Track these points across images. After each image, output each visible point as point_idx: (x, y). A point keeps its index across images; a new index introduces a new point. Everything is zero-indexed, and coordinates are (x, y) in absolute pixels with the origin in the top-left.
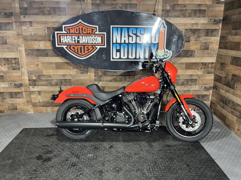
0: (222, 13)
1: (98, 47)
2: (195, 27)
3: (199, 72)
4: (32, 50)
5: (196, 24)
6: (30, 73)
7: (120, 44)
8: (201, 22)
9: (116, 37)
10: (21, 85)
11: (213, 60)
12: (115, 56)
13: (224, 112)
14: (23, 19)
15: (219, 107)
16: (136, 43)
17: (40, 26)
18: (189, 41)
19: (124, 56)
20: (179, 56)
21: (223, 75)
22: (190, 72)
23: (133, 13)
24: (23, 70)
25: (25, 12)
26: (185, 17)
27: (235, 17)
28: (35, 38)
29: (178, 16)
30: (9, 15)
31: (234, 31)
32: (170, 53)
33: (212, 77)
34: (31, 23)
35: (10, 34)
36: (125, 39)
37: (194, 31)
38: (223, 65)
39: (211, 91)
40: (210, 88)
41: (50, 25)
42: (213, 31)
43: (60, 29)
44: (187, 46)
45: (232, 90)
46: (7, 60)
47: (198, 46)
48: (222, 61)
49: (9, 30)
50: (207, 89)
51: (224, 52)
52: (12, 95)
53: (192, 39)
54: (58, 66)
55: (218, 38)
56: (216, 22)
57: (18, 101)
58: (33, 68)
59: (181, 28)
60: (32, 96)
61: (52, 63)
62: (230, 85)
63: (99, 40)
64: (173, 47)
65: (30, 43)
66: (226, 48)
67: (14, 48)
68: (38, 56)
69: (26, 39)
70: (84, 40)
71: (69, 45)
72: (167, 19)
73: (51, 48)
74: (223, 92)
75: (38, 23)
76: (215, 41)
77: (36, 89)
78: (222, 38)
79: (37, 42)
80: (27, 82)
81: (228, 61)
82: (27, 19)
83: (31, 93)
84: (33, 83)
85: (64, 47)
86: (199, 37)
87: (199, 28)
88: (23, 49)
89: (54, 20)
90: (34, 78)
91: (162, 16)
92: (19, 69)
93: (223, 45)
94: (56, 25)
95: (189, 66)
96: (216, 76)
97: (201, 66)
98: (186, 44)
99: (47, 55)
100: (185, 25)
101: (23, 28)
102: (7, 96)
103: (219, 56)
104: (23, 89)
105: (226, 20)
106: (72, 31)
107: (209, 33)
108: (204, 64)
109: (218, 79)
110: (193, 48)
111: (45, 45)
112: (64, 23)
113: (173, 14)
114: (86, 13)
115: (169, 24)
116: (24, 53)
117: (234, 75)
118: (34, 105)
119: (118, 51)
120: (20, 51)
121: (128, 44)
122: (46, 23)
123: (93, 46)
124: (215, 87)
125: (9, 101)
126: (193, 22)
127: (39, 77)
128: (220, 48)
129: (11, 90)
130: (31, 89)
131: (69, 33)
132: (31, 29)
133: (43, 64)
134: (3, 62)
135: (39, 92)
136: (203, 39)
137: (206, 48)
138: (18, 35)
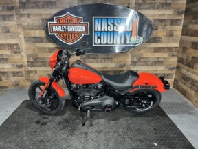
0: (185, 6)
1: (83, 35)
2: (162, 17)
3: (165, 55)
4: (30, 37)
5: (164, 15)
6: (29, 56)
7: (101, 32)
8: (168, 13)
10: (21, 66)
11: (176, 45)
12: (96, 42)
13: (185, 87)
14: (22, 12)
15: (181, 84)
16: (114, 31)
17: (36, 18)
18: (157, 29)
19: (104, 42)
20: (149, 42)
21: (185, 57)
22: (157, 55)
23: (111, 6)
24: (23, 53)
25: (23, 6)
26: (154, 9)
27: (195, 9)
28: (32, 28)
29: (148, 8)
30: (11, 9)
31: (194, 21)
32: (141, 39)
33: (175, 59)
34: (28, 15)
35: (12, 24)
36: (104, 27)
37: (161, 21)
38: (184, 49)
39: (175, 71)
40: (174, 68)
41: (44, 17)
42: (177, 20)
43: (52, 20)
44: (155, 34)
45: (191, 70)
46: (10, 45)
47: (165, 34)
48: (184, 46)
49: (11, 21)
50: (171, 69)
51: (186, 38)
52: (14, 74)
53: (160, 27)
55: (181, 27)
56: (179, 13)
57: (19, 78)
58: (31, 52)
59: (151, 18)
60: (31, 75)
61: (44, 48)
62: (190, 65)
63: (83, 28)
64: (144, 34)
65: (28, 31)
66: (187, 35)
67: (15, 35)
68: (34, 42)
69: (24, 28)
70: (71, 29)
71: (59, 33)
72: (140, 11)
73: (45, 36)
74: (184, 71)
75: (34, 15)
76: (178, 29)
77: (34, 69)
78: (185, 26)
79: (33, 31)
80: (26, 64)
81: (189, 45)
82: (25, 12)
83: (30, 72)
84: (31, 64)
85: (56, 35)
86: (165, 25)
87: (166, 18)
88: (22, 36)
89: (47, 12)
90: (32, 60)
91: (135, 9)
92: (19, 53)
93: (185, 32)
94: (49, 17)
95: (157, 50)
96: (179, 58)
97: (167, 50)
98: (155, 32)
99: (41, 41)
100: (154, 15)
101: (23, 19)
102: (11, 75)
103: (182, 42)
104: (23, 69)
105: (188, 12)
106: (61, 21)
107: (174, 22)
108: (170, 49)
109: (181, 61)
110: (160, 35)
111: (40, 33)
112: (56, 15)
113: (144, 6)
114: (73, 6)
115: (141, 15)
116: (23, 40)
117: (193, 57)
119: (99, 37)
120: (20, 38)
121: (107, 32)
122: (40, 15)
123: (79, 33)
124: (178, 67)
125: (12, 79)
126: (161, 13)
127: (36, 59)
128: (183, 35)
129: (13, 70)
130: (30, 69)
131: (59, 23)
132: (29, 20)
133: (39, 48)
134: (7, 47)
135: (36, 72)
136: (169, 27)
137: (171, 34)
138: (18, 25)
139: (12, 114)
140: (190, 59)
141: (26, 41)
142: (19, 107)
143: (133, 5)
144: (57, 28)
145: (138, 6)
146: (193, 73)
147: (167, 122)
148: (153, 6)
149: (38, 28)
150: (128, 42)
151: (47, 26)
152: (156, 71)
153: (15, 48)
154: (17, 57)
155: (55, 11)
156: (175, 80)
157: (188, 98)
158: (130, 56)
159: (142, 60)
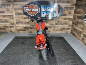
0: (75, 2)
1: (37, 12)
2: (67, 7)
3: (68, 21)
4: (17, 13)
5: (67, 6)
6: (16, 20)
7: (44, 11)
8: (69, 5)
9: (43, 9)
11: (72, 17)
12: (42, 15)
13: (74, 33)
14: (14, 3)
16: (49, 11)
18: (65, 11)
20: (62, 16)
24: (14, 19)
25: (15, 1)
30: (10, 2)
31: (78, 8)
33: (71, 22)
34: (17, 4)
36: (45, 10)
37: (67, 8)
38: (75, 18)
40: (71, 26)
42: (72, 8)
45: (77, 26)
47: (68, 13)
48: (75, 17)
49: (10, 6)
50: (70, 26)
51: (75, 14)
52: (11, 27)
53: (66, 10)
54: (25, 18)
56: (73, 5)
57: (13, 29)
58: (17, 18)
59: (63, 7)
60: (17, 27)
61: (22, 17)
62: (76, 25)
64: (60, 13)
65: (16, 11)
67: (11, 12)
68: (19, 15)
69: (15, 9)
70: (33, 10)
72: (59, 4)
73: (23, 12)
74: (74, 27)
75: (19, 4)
76: (73, 11)
77: (18, 25)
78: (75, 10)
79: (18, 10)
80: (15, 23)
81: (76, 17)
82: (16, 3)
83: (17, 26)
84: (17, 23)
85: (27, 12)
86: (68, 10)
87: (68, 7)
88: (14, 12)
89: (24, 3)
92: (13, 19)
93: (75, 12)
94: (24, 5)
95: (65, 19)
96: (73, 22)
98: (64, 12)
99: (21, 15)
101: (14, 6)
102: (9, 27)
103: (74, 16)
104: (14, 25)
107: (71, 8)
108: (69, 18)
109: (73, 23)
110: (66, 13)
112: (27, 5)
113: (61, 2)
114: (34, 1)
115: (59, 6)
117: (78, 22)
118: (18, 30)
119: (43, 13)
120: (13, 13)
121: (46, 11)
122: (21, 4)
123: (36, 12)
124: (72, 26)
125: (10, 29)
127: (19, 21)
128: (74, 13)
129: (10, 25)
130: (17, 25)
132: (17, 6)
133: (20, 17)
134: (8, 17)
135: (19, 26)
136: (69, 10)
137: (70, 13)
138: (13, 8)
139: (12, 41)
140: (76, 22)
141: (16, 14)
143: (56, 2)
144: (28, 10)
145: (58, 2)
146: (77, 27)
147: (67, 44)
148: (63, 2)
149: (20, 9)
151: (24, 9)
152: (64, 27)
153: (11, 17)
155: (27, 3)
156: (71, 30)
157: (75, 37)
158: (55, 21)
159: (59, 22)
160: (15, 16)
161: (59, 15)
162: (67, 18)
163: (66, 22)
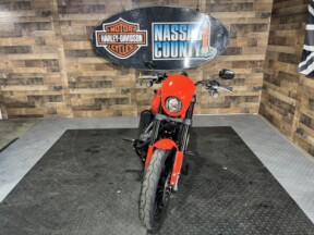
0: (271, 6)
1: (140, 46)
2: (241, 22)
3: (248, 71)
4: (72, 51)
5: (243, 19)
6: (70, 75)
7: (162, 42)
8: (248, 16)
9: (158, 35)
10: (61, 88)
12: (157, 55)
13: (271, 112)
14: (61, 18)
15: (267, 108)
16: (179, 41)
17: (80, 25)
18: (235, 37)
19: (166, 55)
20: (225, 54)
21: (271, 74)
22: (237, 71)
23: (174, 9)
24: (62, 71)
25: (63, 10)
26: (230, 11)
27: (282, 11)
28: (75, 39)
29: (223, 11)
30: (47, 14)
31: (281, 26)
33: (261, 76)
34: (70, 22)
35: (49, 34)
36: (167, 36)
37: (241, 27)
38: (271, 62)
39: (260, 92)
40: (259, 88)
41: (91, 24)
42: (262, 25)
43: (100, 28)
44: (232, 43)
45: (278, 88)
46: (46, 61)
47: (246, 43)
48: (270, 58)
49: (48, 29)
50: (256, 90)
51: (272, 47)
52: (52, 99)
53: (239, 35)
54: (99, 67)
55: (267, 34)
56: (264, 16)
57: (58, 104)
58: (73, 69)
59: (227, 24)
60: (72, 99)
61: (90, 64)
62: (277, 83)
63: (140, 38)
65: (69, 43)
66: (274, 44)
67: (53, 48)
68: (77, 56)
69: (64, 39)
70: (124, 38)
71: (110, 45)
73: (90, 48)
74: (270, 91)
75: (77, 22)
76: (263, 36)
77: (76, 92)
78: (271, 33)
79: (76, 43)
80: (67, 85)
81: (276, 57)
82: (66, 18)
83: (72, 95)
84: (73, 85)
85: (105, 46)
86: (246, 32)
87: (246, 22)
88: (61, 49)
89: (93, 18)
90: (74, 80)
91: (206, 12)
92: (59, 71)
93: (272, 41)
94: (95, 24)
95: (236, 65)
96: (265, 74)
97: (249, 64)
98: (232, 41)
99: (86, 56)
100: (231, 20)
101: (63, 27)
102: (47, 100)
103: (268, 53)
104: (62, 92)
105: (274, 14)
106: (112, 30)
107: (257, 27)
108: (253, 62)
109: (267, 78)
110: (239, 44)
111: (85, 45)
112: (105, 22)
113: (218, 8)
114: (127, 9)
115: (213, 19)
116: (63, 54)
117: (280, 72)
118: (74, 109)
119: (160, 49)
120: (59, 52)
121: (171, 42)
122: (85, 22)
123: (134, 45)
124: (264, 87)
125: (49, 105)
126: (240, 16)
127: (79, 79)
128: (269, 44)
129: (50, 93)
130: (71, 91)
131: (109, 32)
132: (70, 28)
133: (82, 64)
134: (42, 64)
135: (79, 96)
136: (251, 35)
137: (254, 44)
138: (57, 35)
140: (277, 75)
141: (67, 55)
142: (63, 136)
143: (203, 7)
144: (107, 39)
145: (210, 8)
146: (280, 91)
147: (243, 149)
148: (229, 8)
149: (82, 38)
150: (197, 55)
151: (94, 36)
153: (53, 66)
154: (55, 76)
155: (103, 17)
156: (262, 104)
158: (201, 73)
160: (64, 61)
161: (214, 51)
162: (244, 62)
163: (241, 77)
